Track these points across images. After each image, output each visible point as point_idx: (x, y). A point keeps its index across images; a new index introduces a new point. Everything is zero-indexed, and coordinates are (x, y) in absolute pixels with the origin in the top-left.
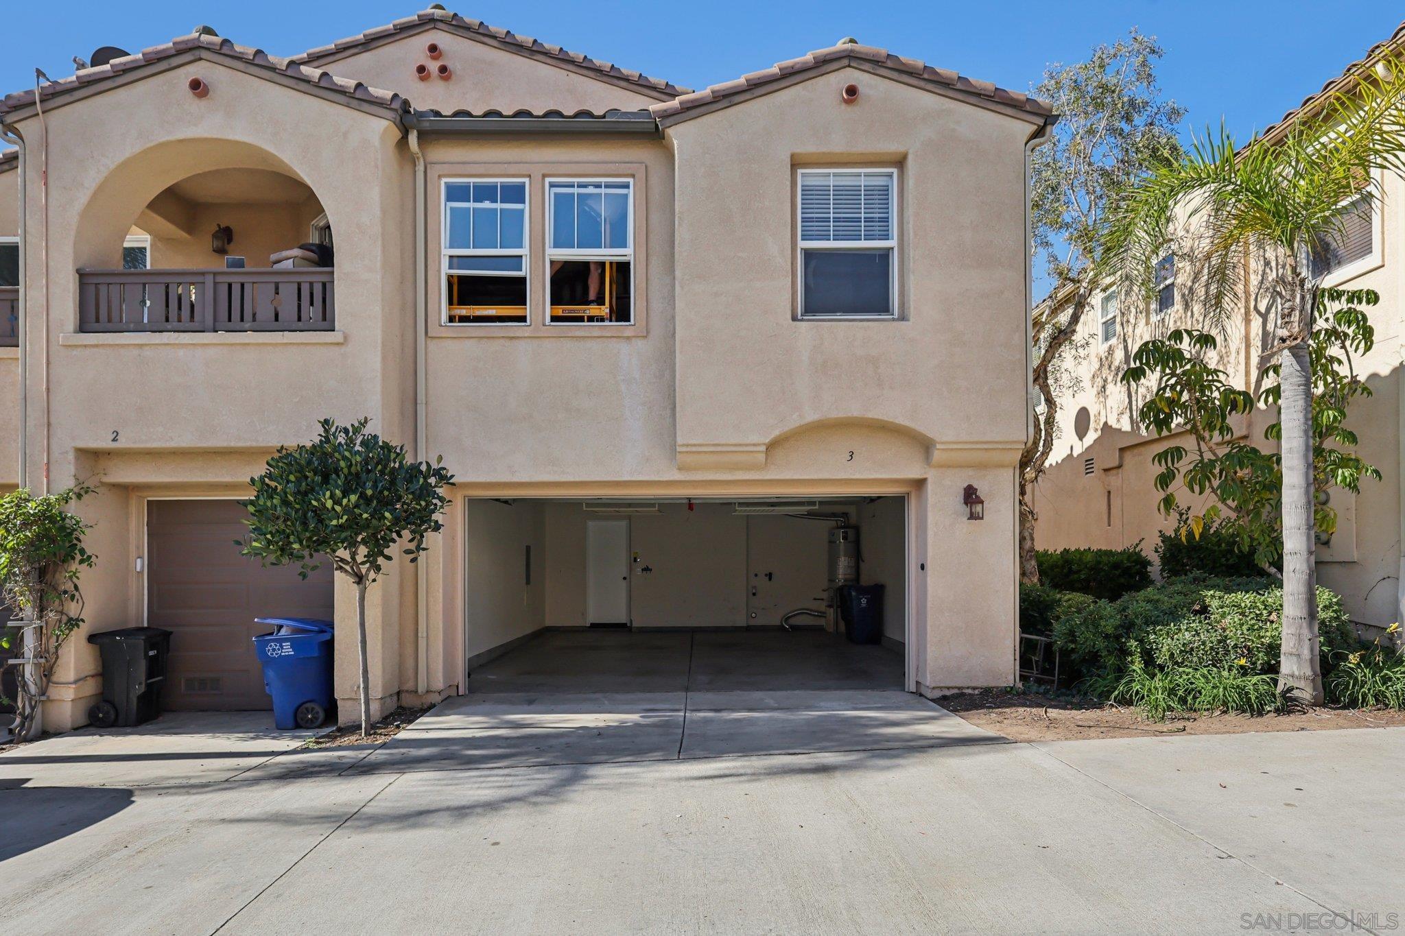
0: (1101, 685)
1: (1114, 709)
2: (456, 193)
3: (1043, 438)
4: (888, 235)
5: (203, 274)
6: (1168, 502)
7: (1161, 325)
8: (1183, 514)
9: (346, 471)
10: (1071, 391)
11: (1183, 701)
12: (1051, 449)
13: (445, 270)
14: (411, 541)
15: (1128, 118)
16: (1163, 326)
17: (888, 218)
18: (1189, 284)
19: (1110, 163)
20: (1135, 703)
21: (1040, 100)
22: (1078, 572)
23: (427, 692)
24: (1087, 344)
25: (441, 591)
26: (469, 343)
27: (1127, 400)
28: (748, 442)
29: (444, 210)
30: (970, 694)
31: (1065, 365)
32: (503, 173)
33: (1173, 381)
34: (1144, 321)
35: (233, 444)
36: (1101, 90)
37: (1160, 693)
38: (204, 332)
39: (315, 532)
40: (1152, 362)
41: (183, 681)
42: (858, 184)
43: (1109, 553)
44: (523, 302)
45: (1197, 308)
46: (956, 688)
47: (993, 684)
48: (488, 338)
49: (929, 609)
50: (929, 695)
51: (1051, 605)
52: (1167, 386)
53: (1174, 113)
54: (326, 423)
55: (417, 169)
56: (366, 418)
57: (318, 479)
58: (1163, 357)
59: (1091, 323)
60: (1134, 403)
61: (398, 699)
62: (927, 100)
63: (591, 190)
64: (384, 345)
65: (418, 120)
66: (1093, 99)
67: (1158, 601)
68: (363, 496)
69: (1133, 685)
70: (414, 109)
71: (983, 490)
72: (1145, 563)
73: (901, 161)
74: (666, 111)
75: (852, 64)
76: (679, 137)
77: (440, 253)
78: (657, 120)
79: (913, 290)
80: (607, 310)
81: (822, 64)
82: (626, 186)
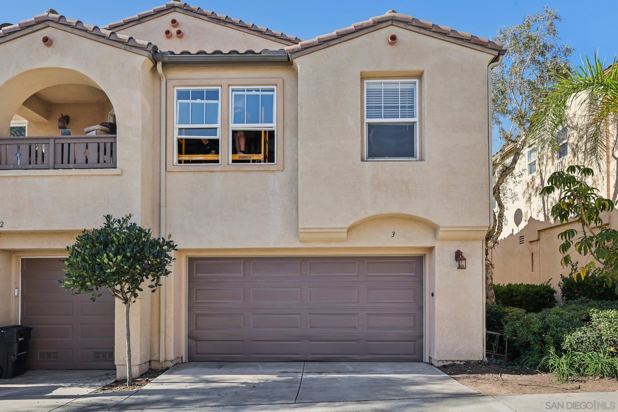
0: (531, 360)
1: (538, 374)
2: (182, 95)
3: (497, 225)
4: (413, 115)
5: (49, 139)
6: (567, 260)
7: (560, 165)
8: (574, 266)
9: (117, 243)
10: (512, 200)
11: (578, 371)
12: (502, 231)
13: (176, 136)
14: (153, 281)
15: (542, 54)
16: (562, 165)
17: (413, 106)
18: (576, 143)
19: (533, 78)
20: (551, 371)
21: (496, 42)
22: (517, 296)
23: (165, 361)
24: (521, 174)
25: (173, 306)
26: (189, 174)
27: (542, 205)
28: (338, 227)
29: (176, 104)
30: (458, 364)
31: (508, 187)
32: (207, 84)
33: (569, 194)
34: (551, 163)
35: (62, 229)
36: (528, 39)
37: (565, 366)
38: (49, 169)
39: (99, 276)
40: (558, 183)
41: (38, 354)
42: (397, 88)
43: (533, 286)
44: (217, 153)
45: (581, 155)
46: (451, 361)
47: (470, 359)
48: (198, 171)
49: (436, 317)
50: (436, 365)
51: (502, 316)
52: (565, 197)
53: (568, 51)
54: (108, 217)
55: (162, 82)
56: (130, 214)
57: (102, 247)
58: (564, 181)
59: (523, 163)
60: (546, 206)
61: (150, 365)
62: (435, 43)
63: (254, 93)
64: (142, 176)
65: (162, 56)
66: (524, 44)
67: (562, 314)
68: (125, 256)
69: (550, 361)
70: (160, 51)
71: (465, 253)
72: (553, 292)
73: (421, 75)
74: (293, 50)
75: (394, 24)
76: (300, 64)
77: (174, 127)
78: (289, 54)
79: (427, 144)
80: (263, 157)
81: (377, 24)
82: (273, 90)
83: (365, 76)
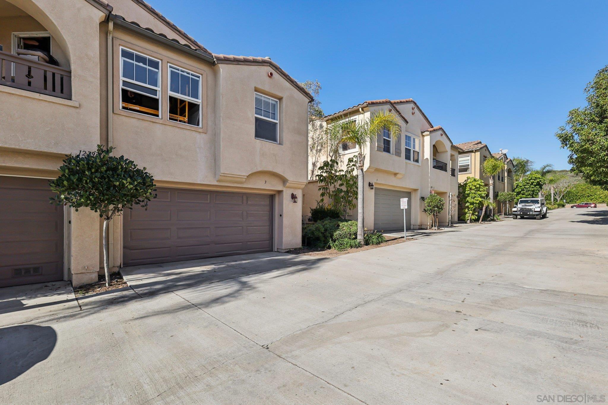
0: (322, 245)
2: (126, 54)
4: (275, 119)
13: (121, 86)
23: (113, 267)
26: (133, 120)
28: (242, 175)
29: (121, 60)
30: (292, 250)
32: (149, 54)
42: (269, 101)
46: (289, 249)
47: (297, 247)
48: (143, 120)
49: (283, 227)
50: (281, 251)
55: (108, 37)
63: (185, 74)
64: (100, 113)
65: (115, 18)
69: (330, 244)
70: (114, 13)
71: (295, 195)
73: (280, 99)
74: (219, 58)
75: (270, 66)
76: (222, 68)
77: (119, 78)
78: (215, 60)
79: (284, 137)
80: (187, 120)
81: (263, 63)
82: (199, 77)
83: (256, 90)
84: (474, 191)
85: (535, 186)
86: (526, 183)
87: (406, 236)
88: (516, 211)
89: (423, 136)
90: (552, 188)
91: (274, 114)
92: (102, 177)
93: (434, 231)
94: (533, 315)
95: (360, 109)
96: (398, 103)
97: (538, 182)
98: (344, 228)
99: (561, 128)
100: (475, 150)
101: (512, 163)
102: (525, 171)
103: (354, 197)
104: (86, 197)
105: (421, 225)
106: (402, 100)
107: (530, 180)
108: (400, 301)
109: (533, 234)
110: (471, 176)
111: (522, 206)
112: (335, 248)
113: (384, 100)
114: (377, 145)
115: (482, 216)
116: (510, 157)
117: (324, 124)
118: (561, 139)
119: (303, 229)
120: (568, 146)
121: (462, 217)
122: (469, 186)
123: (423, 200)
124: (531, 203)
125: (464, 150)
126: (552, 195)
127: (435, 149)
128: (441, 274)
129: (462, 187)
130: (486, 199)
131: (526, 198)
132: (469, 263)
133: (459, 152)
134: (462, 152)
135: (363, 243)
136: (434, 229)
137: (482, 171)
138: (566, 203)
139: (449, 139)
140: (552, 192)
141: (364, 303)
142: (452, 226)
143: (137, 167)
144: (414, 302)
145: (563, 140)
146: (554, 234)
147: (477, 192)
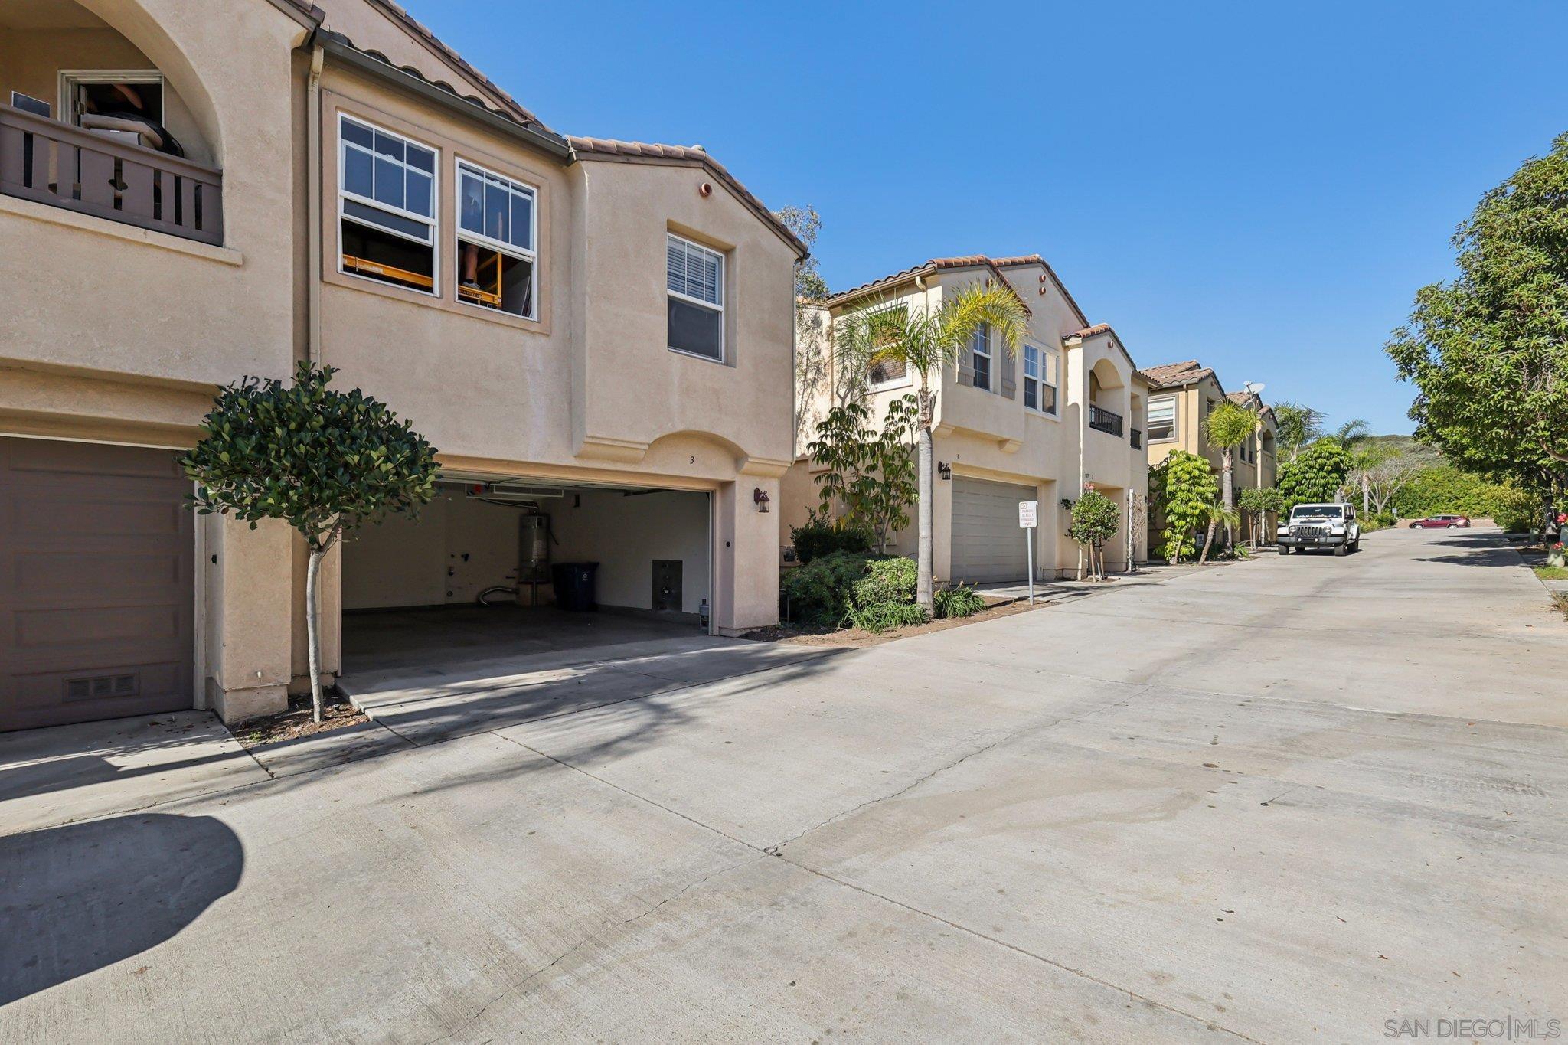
2: (354, 133)
4: (719, 302)
13: (341, 213)
17: (715, 288)
21: (801, 239)
28: (635, 440)
29: (340, 146)
30: (755, 631)
32: (409, 133)
42: (702, 257)
46: (749, 628)
47: (767, 624)
48: (394, 299)
49: (736, 574)
50: (734, 635)
55: (309, 88)
62: (746, 215)
63: (497, 184)
64: (293, 281)
65: (327, 40)
67: (848, 566)
69: (851, 615)
70: (327, 26)
71: (765, 492)
73: (729, 251)
74: (581, 145)
75: (705, 168)
76: (590, 172)
77: (337, 193)
78: (572, 150)
79: (738, 347)
80: (500, 300)
81: (688, 159)
82: (530, 193)
83: (672, 228)
84: (1187, 486)
85: (1329, 472)
86: (1307, 466)
87: (1034, 596)
88: (1287, 536)
89: (1066, 348)
90: (1365, 480)
91: (713, 289)
92: (316, 443)
93: (1094, 584)
94: (1387, 769)
95: (918, 280)
96: (1006, 265)
97: (1335, 463)
98: (883, 577)
99: (1399, 331)
100: (1187, 385)
101: (1274, 418)
102: (1303, 436)
103: (904, 500)
104: (279, 493)
105: (1063, 569)
106: (1017, 259)
107: (1316, 459)
108: (1063, 745)
109: (1338, 590)
110: (1179, 447)
111: (1302, 522)
112: (863, 625)
113: (975, 258)
114: (957, 370)
115: (1206, 548)
116: (1268, 403)
117: (825, 316)
118: (1399, 359)
119: (782, 578)
120: (1415, 375)
121: (1157, 551)
122: (1175, 473)
123: (1067, 508)
124: (1323, 515)
125: (1161, 383)
126: (1366, 496)
127: (1094, 381)
128: (1143, 682)
129: (1158, 476)
130: (1217, 505)
131: (1306, 503)
132: (1201, 656)
133: (1149, 388)
134: (1157, 389)
135: (931, 612)
136: (1095, 580)
137: (1204, 438)
138: (1398, 515)
139: (1128, 356)
140: (1366, 489)
141: (976, 750)
142: (1134, 573)
143: (395, 418)
144: (1098, 747)
145: (1404, 362)
146: (1386, 589)
147: (1195, 487)
